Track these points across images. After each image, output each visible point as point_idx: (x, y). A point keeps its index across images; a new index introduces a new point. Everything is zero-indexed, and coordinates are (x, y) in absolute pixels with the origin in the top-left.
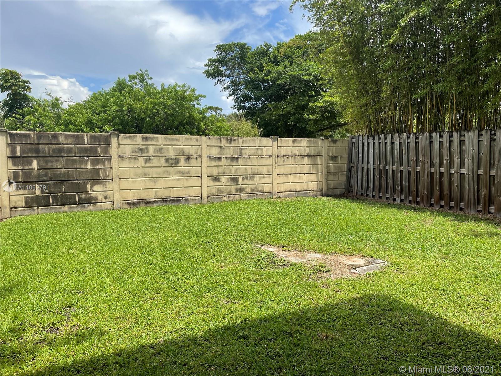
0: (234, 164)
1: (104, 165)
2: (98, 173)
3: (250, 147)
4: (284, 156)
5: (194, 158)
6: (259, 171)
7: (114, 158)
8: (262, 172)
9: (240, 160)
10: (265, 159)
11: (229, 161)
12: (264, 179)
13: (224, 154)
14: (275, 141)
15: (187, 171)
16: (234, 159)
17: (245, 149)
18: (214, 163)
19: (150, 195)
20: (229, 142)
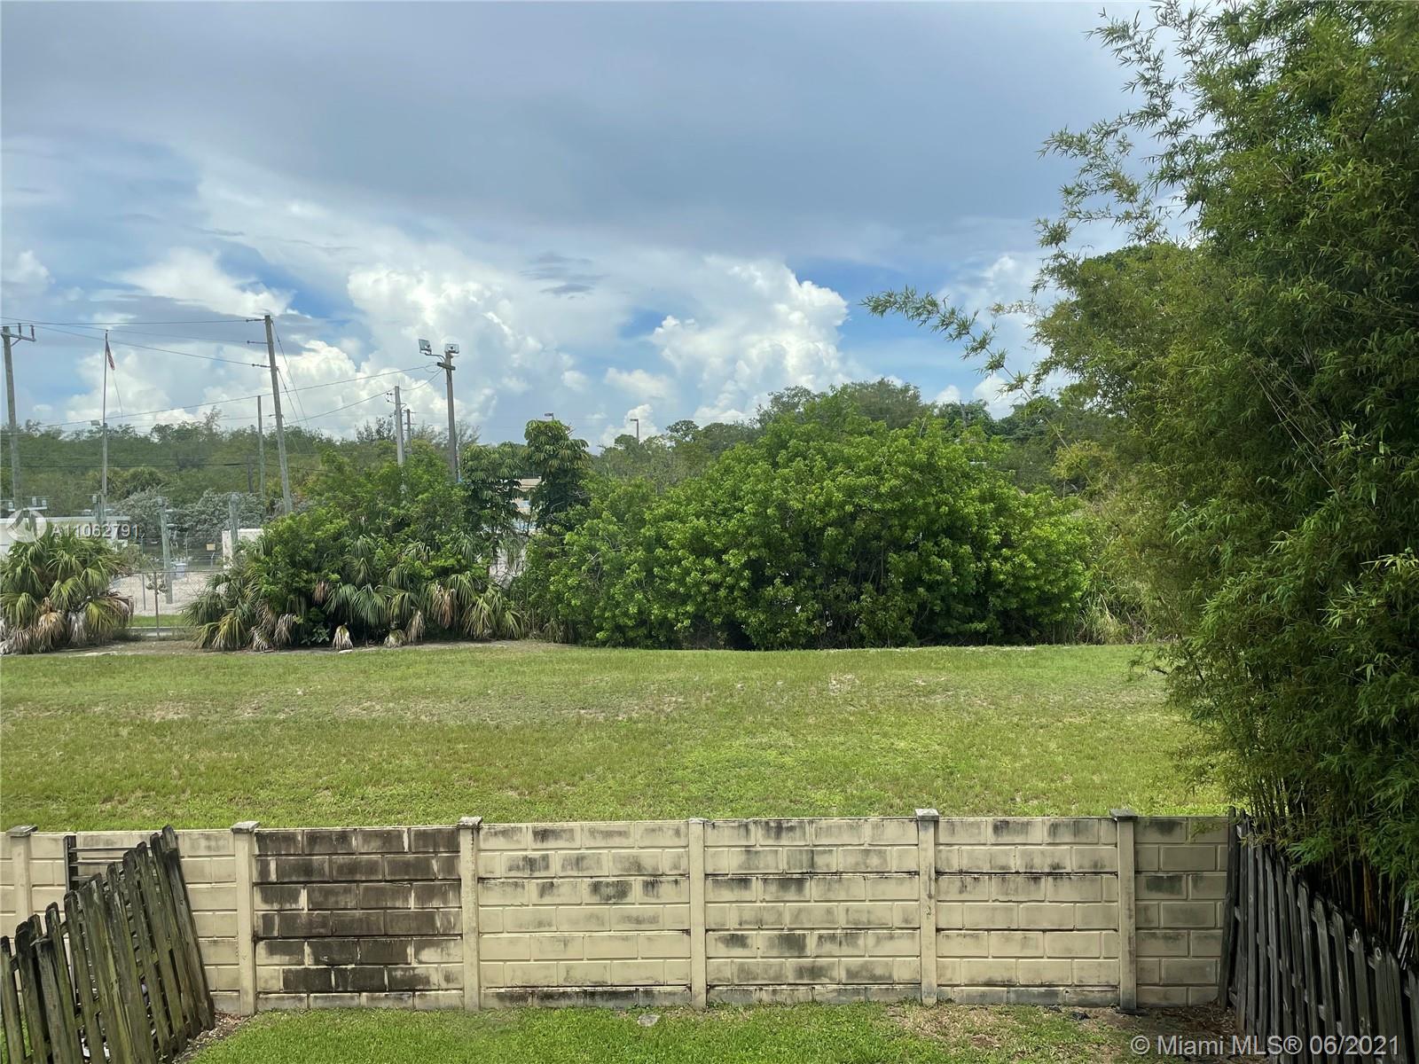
0: (791, 894)
1: (445, 901)
2: (430, 918)
3: (843, 845)
4: (961, 872)
5: (668, 882)
6: (873, 918)
7: (467, 886)
8: (884, 921)
9: (807, 884)
10: (894, 881)
11: (773, 888)
12: (891, 942)
13: (757, 868)
14: (926, 829)
15: (652, 914)
16: (790, 882)
17: (825, 852)
18: (727, 894)
19: (550, 975)
20: (773, 835)
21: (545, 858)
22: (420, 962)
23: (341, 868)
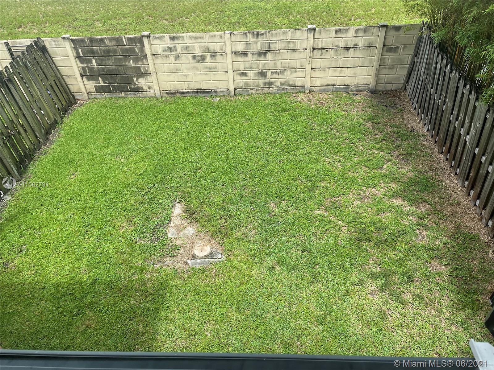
0: (262, 58)
1: (143, 62)
2: (139, 68)
3: (281, 40)
4: (322, 48)
5: (219, 55)
6: (290, 65)
7: (149, 57)
8: (293, 66)
9: (268, 54)
10: (298, 52)
11: (256, 56)
12: (296, 73)
13: (250, 49)
14: (311, 32)
15: (214, 66)
16: (261, 54)
17: (274, 43)
18: (240, 59)
19: (183, 87)
20: (255, 37)
21: (175, 47)
22: (139, 83)
23: (104, 51)
